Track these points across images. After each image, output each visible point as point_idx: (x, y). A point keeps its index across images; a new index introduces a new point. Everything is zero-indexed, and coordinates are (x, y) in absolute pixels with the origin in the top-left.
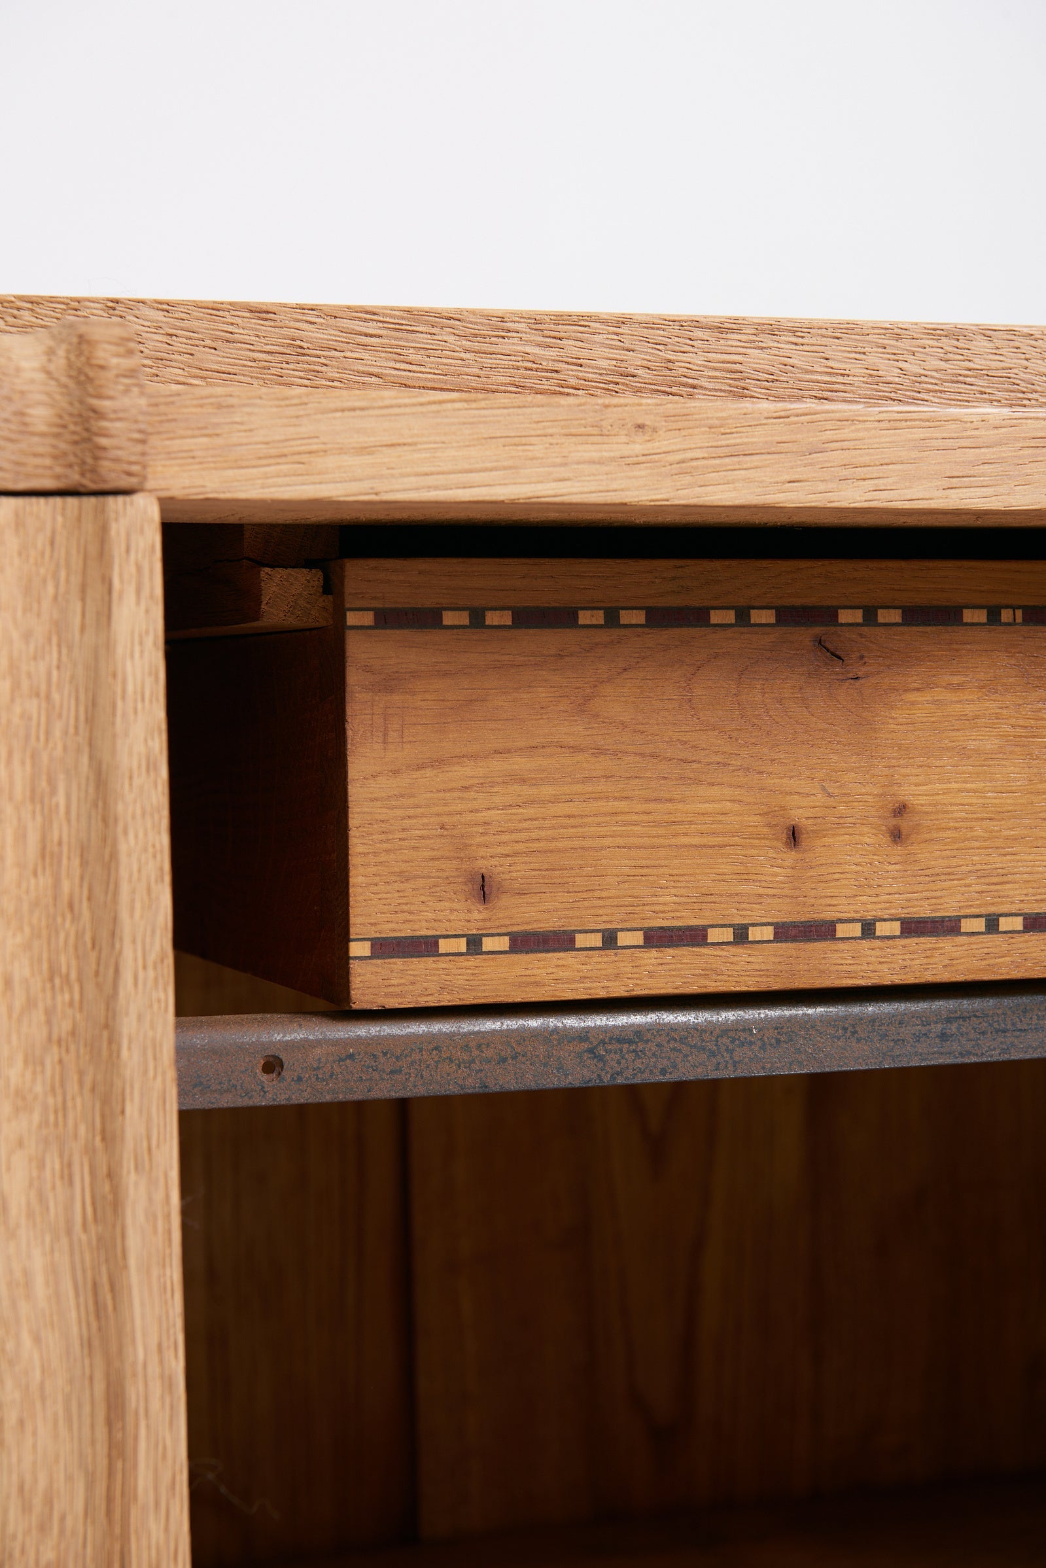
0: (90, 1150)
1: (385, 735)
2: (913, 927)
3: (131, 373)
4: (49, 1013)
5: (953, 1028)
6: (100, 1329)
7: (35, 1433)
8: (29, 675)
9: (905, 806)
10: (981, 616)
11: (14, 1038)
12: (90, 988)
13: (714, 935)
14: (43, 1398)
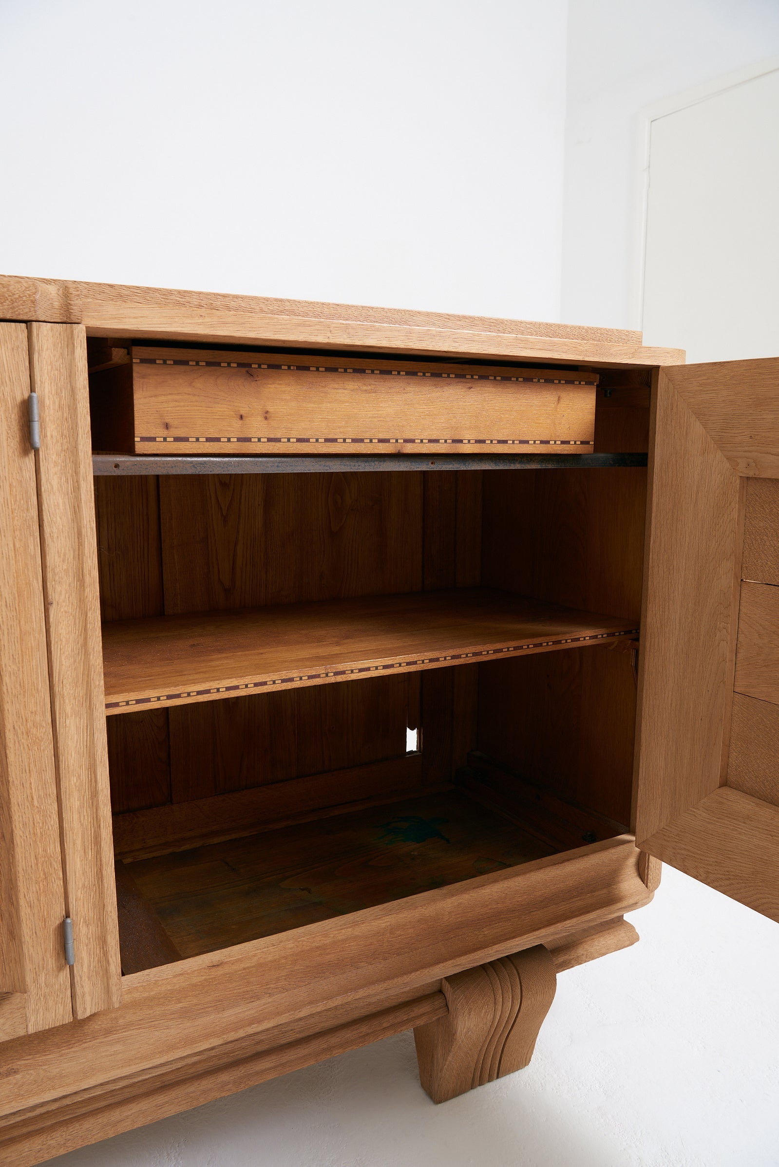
0: (72, 476)
1: (143, 389)
2: (270, 440)
3: (78, 295)
4: (62, 444)
5: (280, 464)
6: (75, 517)
7: (61, 540)
8: (55, 365)
9: (268, 411)
10: (286, 368)
11: (54, 449)
12: (71, 439)
13: (222, 440)
14: (63, 532)
